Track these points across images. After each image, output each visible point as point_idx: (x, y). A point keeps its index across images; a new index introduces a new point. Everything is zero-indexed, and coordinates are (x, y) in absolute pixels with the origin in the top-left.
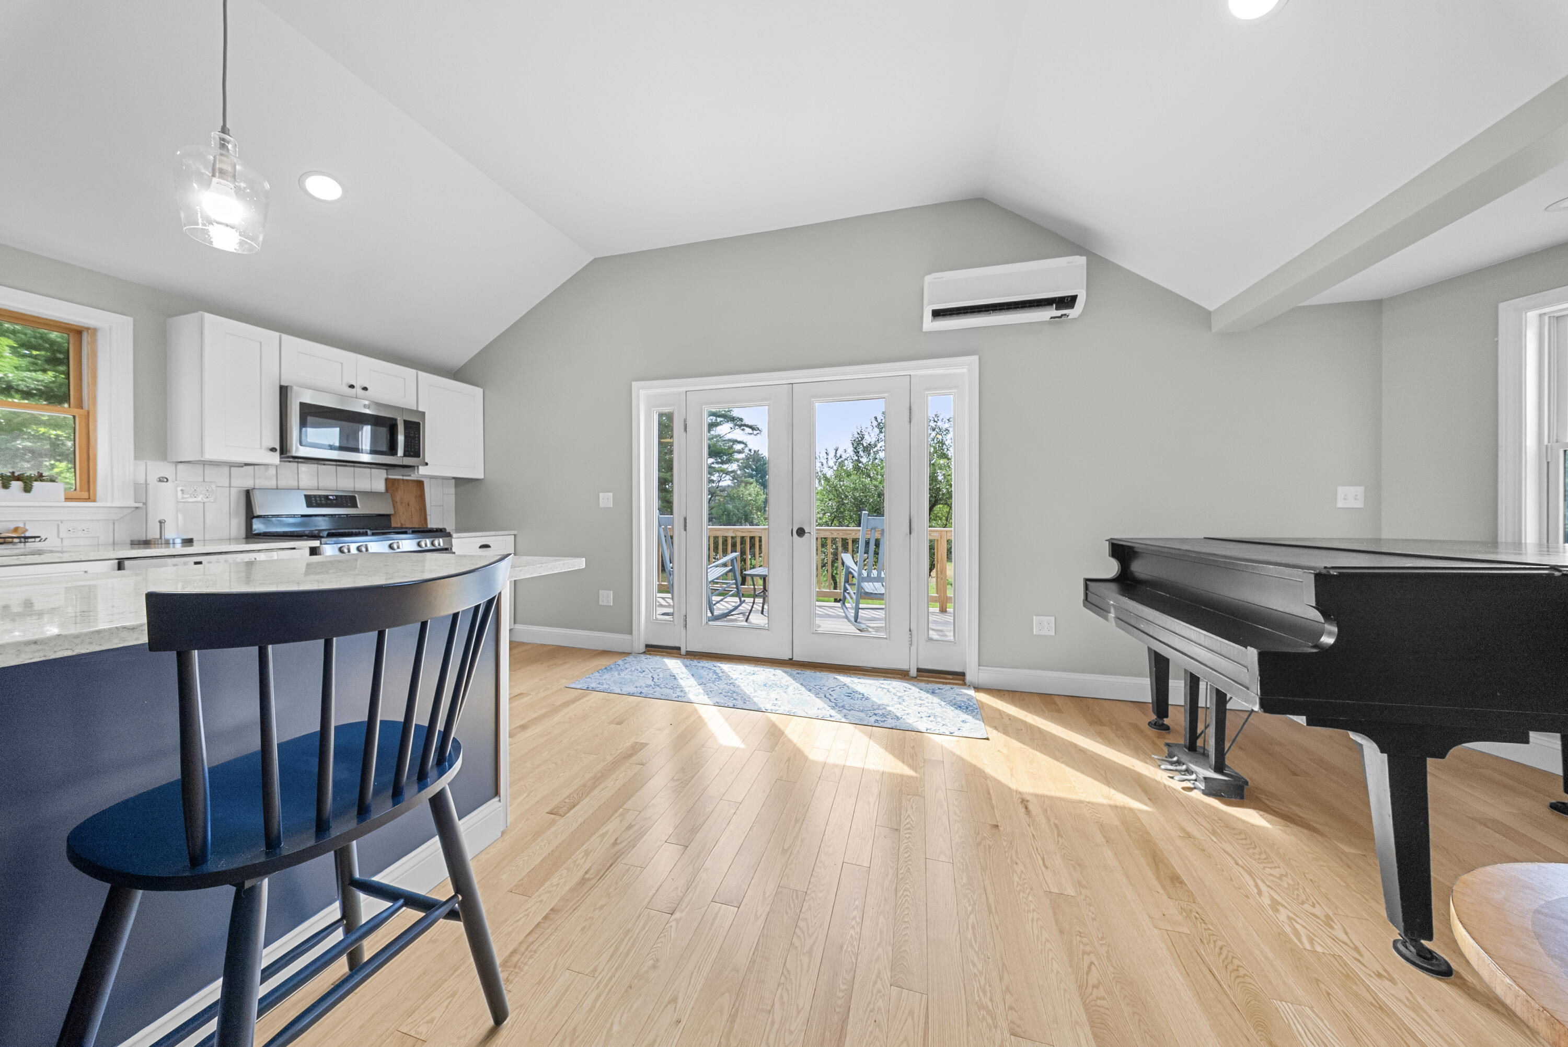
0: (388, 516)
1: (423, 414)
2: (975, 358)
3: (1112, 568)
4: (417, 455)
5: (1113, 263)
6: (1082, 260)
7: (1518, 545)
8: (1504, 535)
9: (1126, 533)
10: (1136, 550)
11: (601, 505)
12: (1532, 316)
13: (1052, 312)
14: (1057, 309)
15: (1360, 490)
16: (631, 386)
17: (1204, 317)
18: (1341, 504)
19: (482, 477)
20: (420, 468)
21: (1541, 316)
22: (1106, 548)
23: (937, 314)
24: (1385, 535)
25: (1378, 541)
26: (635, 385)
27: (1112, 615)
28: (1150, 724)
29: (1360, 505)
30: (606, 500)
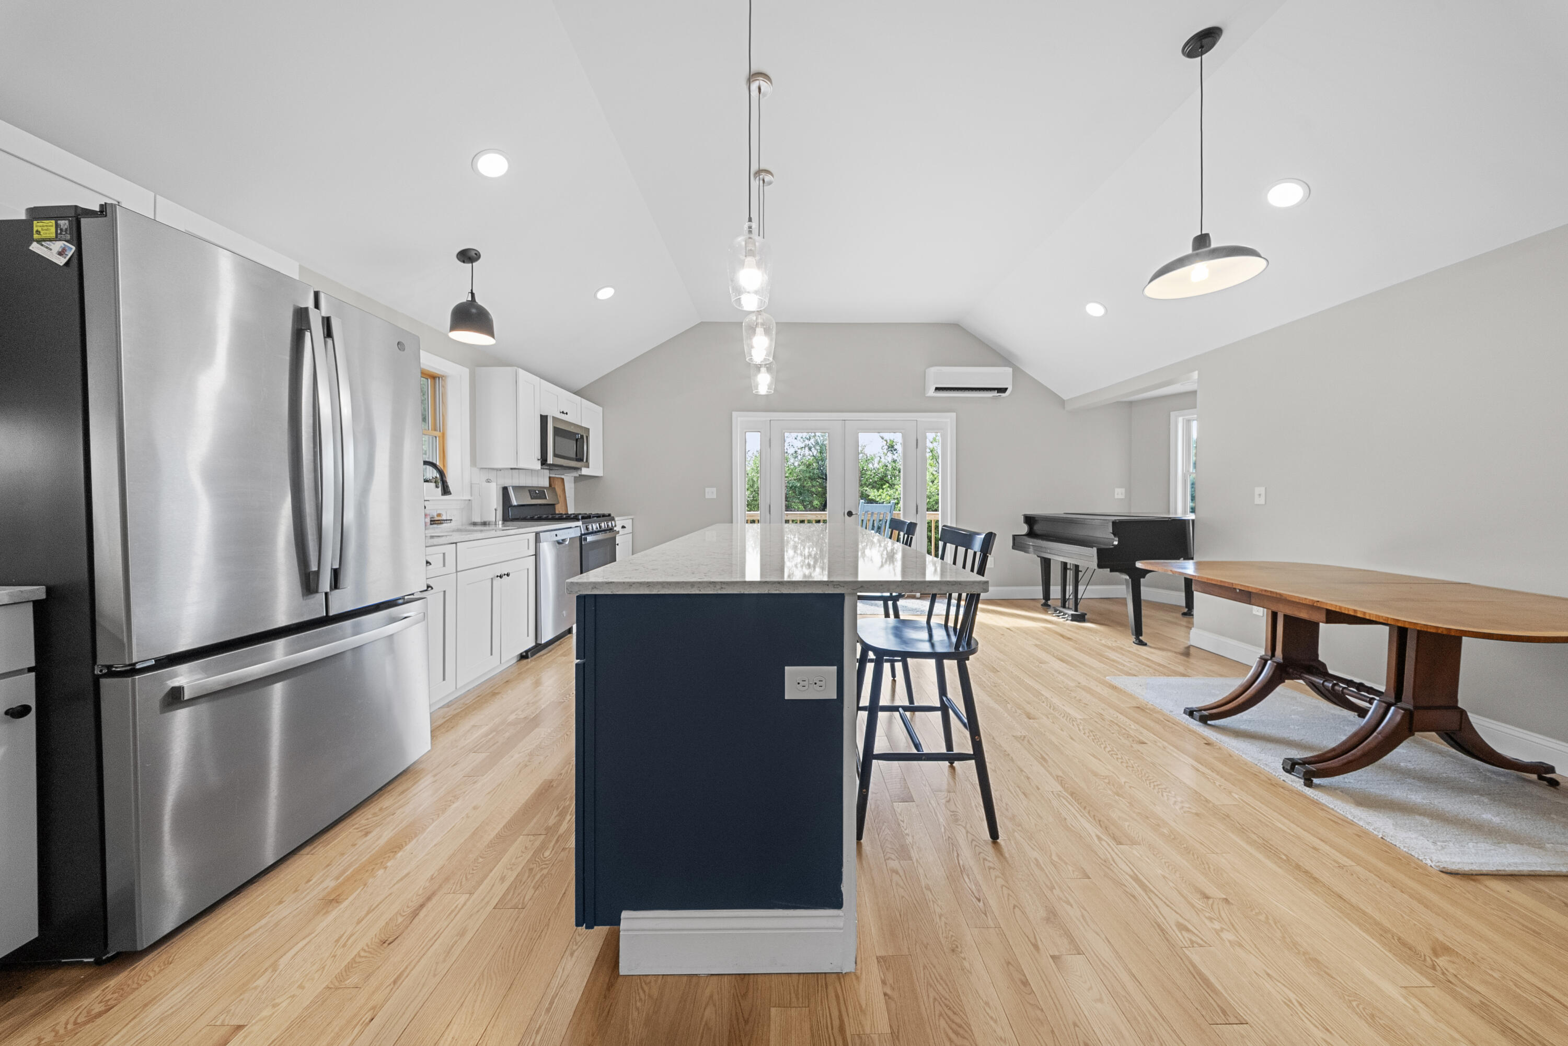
0: (554, 505)
1: (587, 430)
2: (954, 415)
3: (1024, 529)
4: (581, 460)
5: (1023, 371)
6: (1009, 370)
7: (1176, 513)
8: (1172, 510)
9: (1030, 512)
10: (1036, 519)
11: (707, 497)
12: (1180, 419)
13: (995, 394)
14: (998, 392)
15: (1123, 490)
16: (732, 413)
17: (1062, 402)
18: (1116, 497)
19: (602, 475)
20: (583, 469)
21: (1183, 419)
22: (1022, 518)
23: (937, 389)
24: (1132, 511)
25: (1130, 513)
26: (735, 414)
27: (1031, 549)
28: (1042, 605)
29: (1123, 497)
30: (711, 493)
